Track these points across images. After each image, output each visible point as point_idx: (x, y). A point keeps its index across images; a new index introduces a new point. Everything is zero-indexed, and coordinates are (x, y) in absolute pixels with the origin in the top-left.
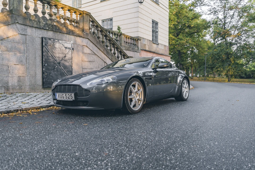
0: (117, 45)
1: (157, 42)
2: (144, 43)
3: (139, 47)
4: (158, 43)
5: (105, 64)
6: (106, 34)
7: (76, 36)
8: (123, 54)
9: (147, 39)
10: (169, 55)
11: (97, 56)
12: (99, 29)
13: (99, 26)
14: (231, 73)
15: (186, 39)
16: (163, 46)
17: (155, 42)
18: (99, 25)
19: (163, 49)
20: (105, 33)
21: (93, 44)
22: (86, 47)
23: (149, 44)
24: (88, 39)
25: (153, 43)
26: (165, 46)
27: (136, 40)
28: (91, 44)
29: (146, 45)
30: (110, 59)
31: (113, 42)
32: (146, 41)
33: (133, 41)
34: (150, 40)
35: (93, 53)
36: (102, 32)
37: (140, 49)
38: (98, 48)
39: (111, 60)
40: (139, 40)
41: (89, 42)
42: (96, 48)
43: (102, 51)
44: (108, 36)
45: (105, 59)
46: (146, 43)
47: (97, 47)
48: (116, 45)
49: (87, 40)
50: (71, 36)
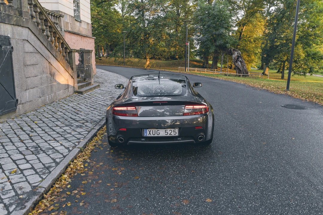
0: (60, 35)
1: (80, 18)
2: (66, 21)
3: (62, 27)
4: (81, 20)
5: (49, 65)
6: (47, 18)
7: (13, 25)
8: (65, 46)
9: (69, 15)
10: (92, 36)
11: (40, 55)
12: (39, 10)
13: (38, 5)
14: (151, 56)
15: (97, 10)
16: (86, 24)
17: (77, 19)
18: (38, 3)
19: (86, 29)
20: (45, 16)
21: (35, 35)
22: (27, 41)
23: (71, 23)
24: (28, 28)
25: (75, 20)
26: (88, 24)
27: (58, 17)
28: (33, 36)
29: (68, 23)
30: (55, 56)
31: (55, 30)
32: (68, 16)
33: (54, 18)
34: (72, 16)
35: (36, 50)
36: (42, 14)
37: (63, 30)
38: (41, 42)
39: (55, 58)
40: (61, 16)
41: (30, 32)
42: (39, 42)
43: (46, 46)
44: (49, 21)
45: (49, 58)
46: (68, 21)
47: (39, 40)
48: (58, 34)
49: (27, 30)
50: (7, 25)
